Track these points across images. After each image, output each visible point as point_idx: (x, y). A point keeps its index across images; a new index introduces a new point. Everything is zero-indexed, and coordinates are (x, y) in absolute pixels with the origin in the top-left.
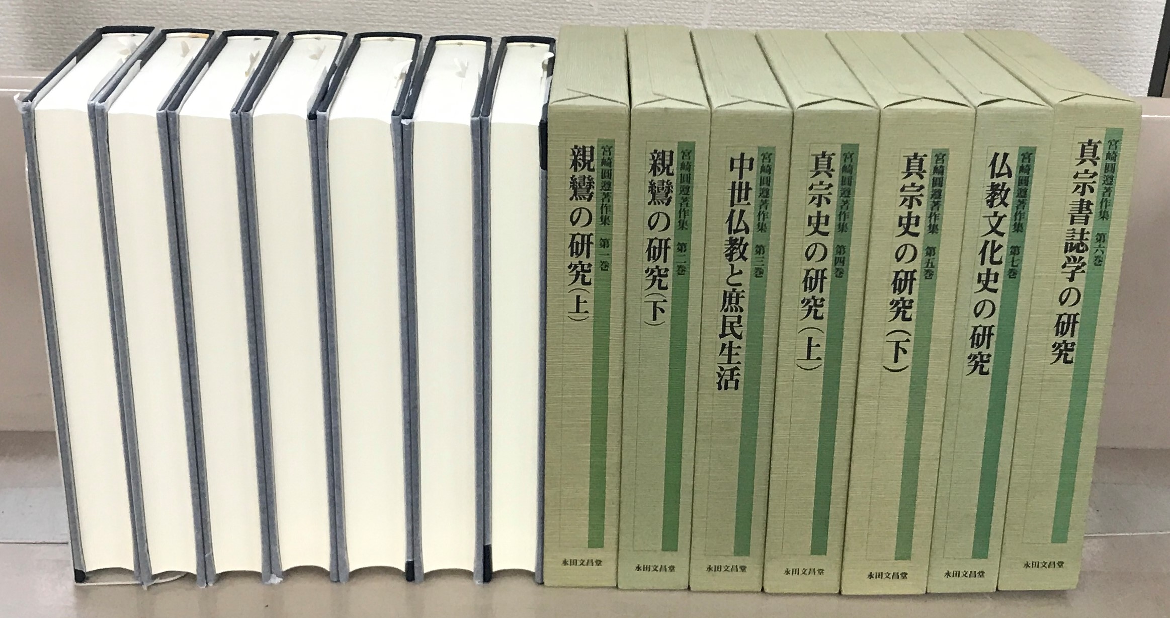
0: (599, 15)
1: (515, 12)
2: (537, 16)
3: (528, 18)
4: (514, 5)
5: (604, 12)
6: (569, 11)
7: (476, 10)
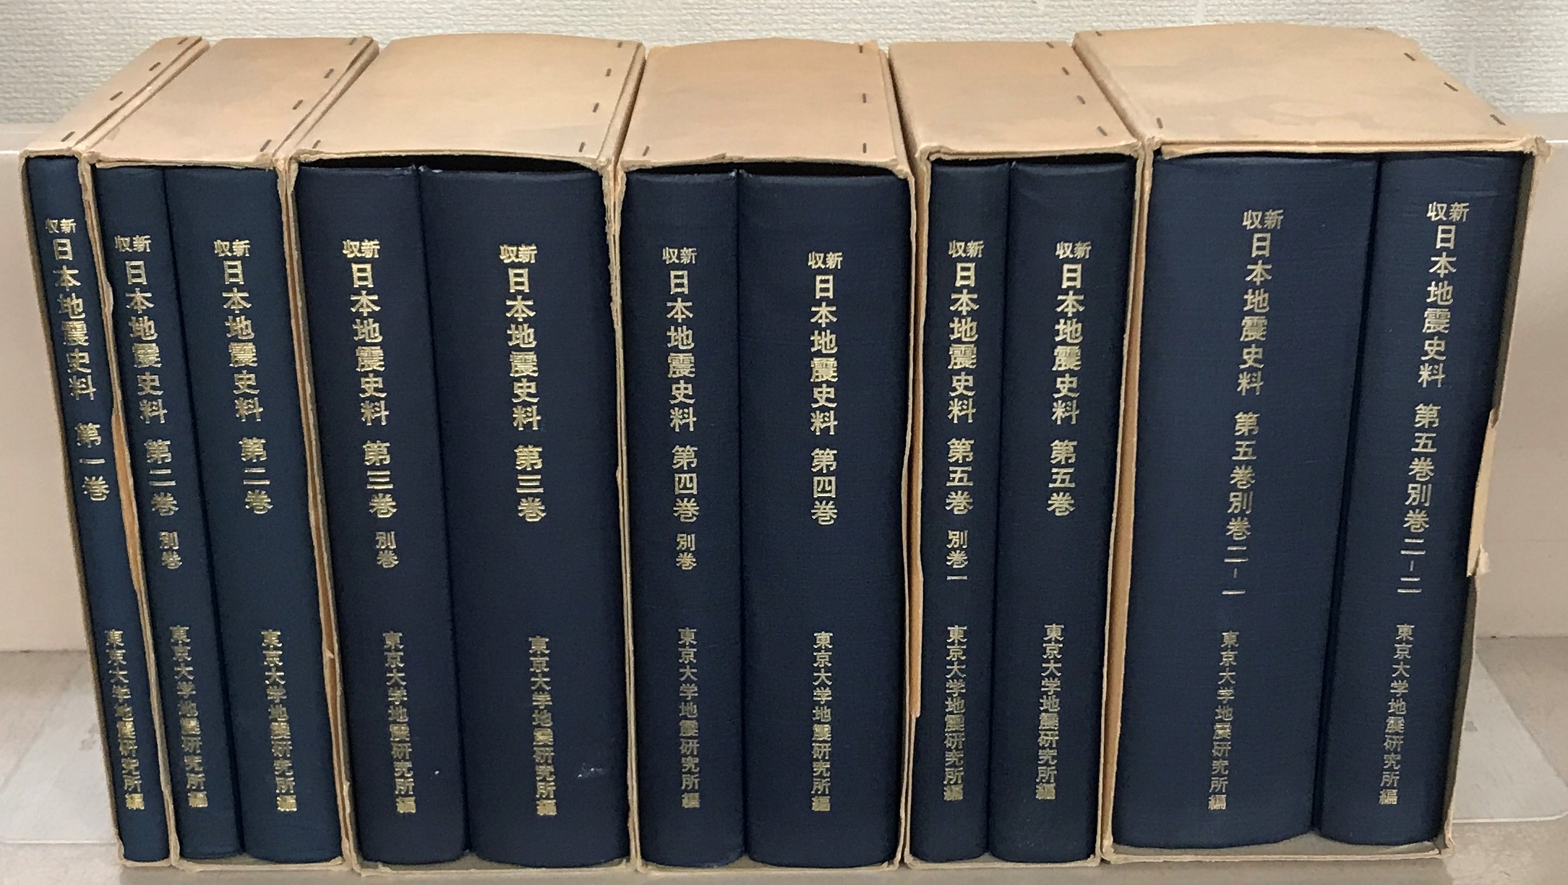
0: (1047, 14)
1: (925, 16)
2: (956, 21)
3: (943, 24)
4: (924, 6)
5: (1052, 10)
6: (1002, 11)
7: (870, 17)
